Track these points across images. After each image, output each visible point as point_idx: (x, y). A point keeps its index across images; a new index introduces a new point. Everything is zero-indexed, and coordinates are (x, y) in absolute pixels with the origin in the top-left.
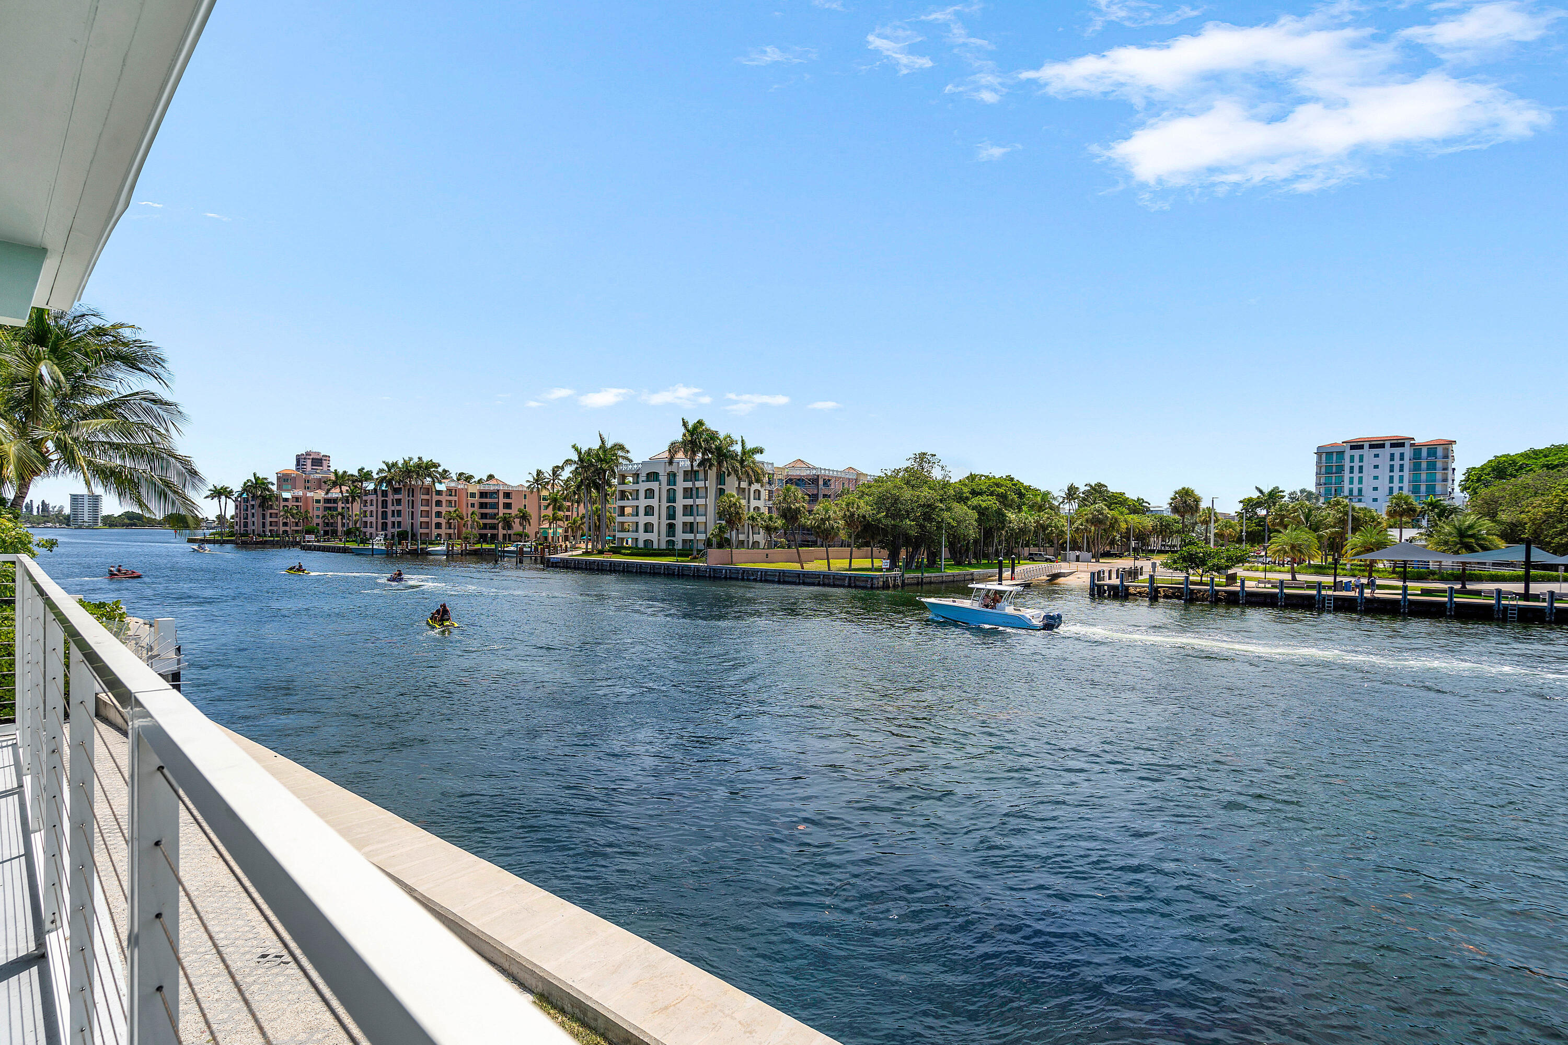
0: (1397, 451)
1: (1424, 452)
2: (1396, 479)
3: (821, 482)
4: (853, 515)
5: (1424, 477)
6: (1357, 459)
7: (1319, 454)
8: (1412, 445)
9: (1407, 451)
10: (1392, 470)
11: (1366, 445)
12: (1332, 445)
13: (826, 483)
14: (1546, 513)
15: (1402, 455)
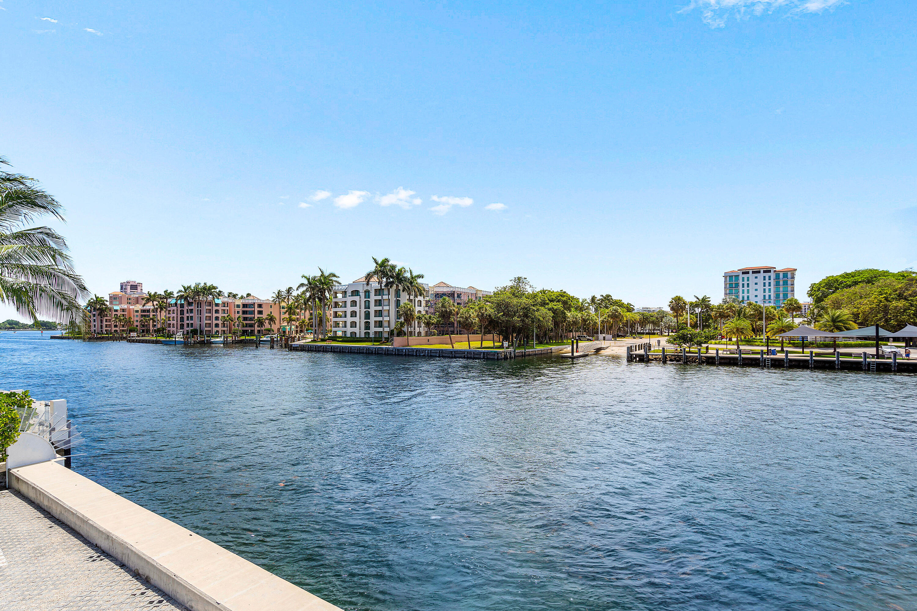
0: (767, 275)
1: (781, 276)
2: (767, 291)
3: (456, 295)
4: (483, 314)
5: (781, 289)
6: (746, 279)
7: (725, 277)
8: (775, 271)
9: (772, 275)
10: (764, 286)
11: (751, 272)
12: (733, 272)
13: (459, 296)
14: (871, 308)
15: (770, 277)
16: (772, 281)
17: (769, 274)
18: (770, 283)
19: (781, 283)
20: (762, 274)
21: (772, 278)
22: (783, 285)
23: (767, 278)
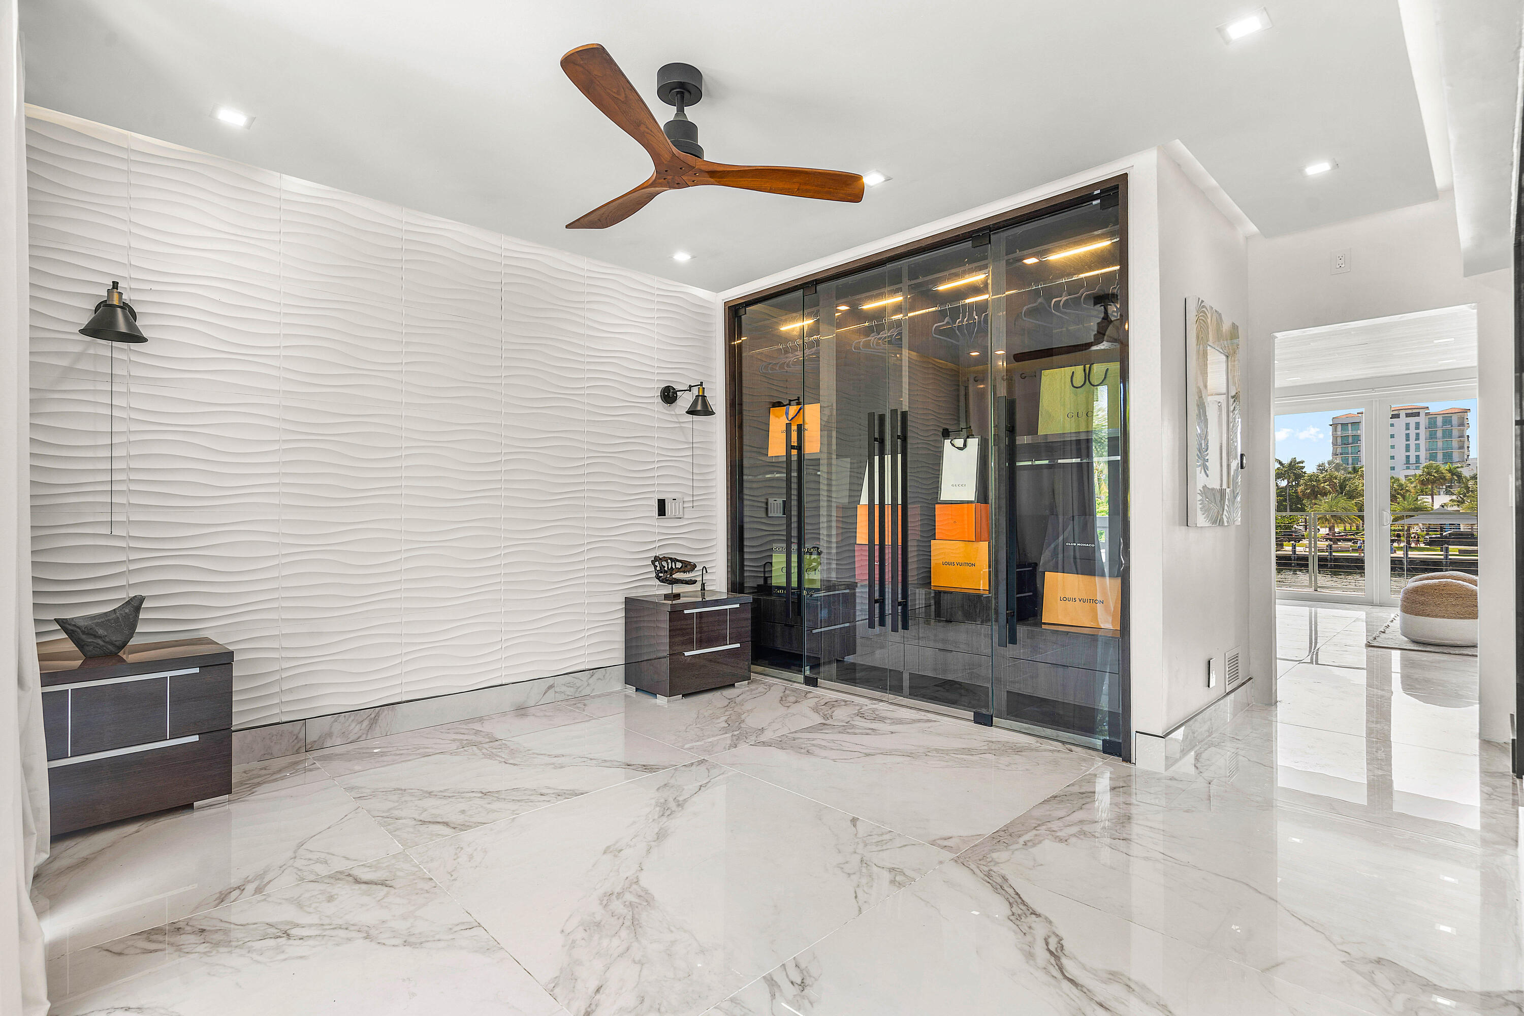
0: (1412, 421)
1: (1440, 420)
2: (1412, 447)
5: (1440, 444)
7: (1334, 425)
8: (1427, 414)
9: (1423, 420)
10: (1408, 440)
12: (1347, 417)
16: (1422, 431)
17: (1416, 419)
18: (1418, 435)
19: (1439, 434)
20: (1403, 419)
21: (1422, 427)
22: (1444, 437)
23: (1412, 426)
